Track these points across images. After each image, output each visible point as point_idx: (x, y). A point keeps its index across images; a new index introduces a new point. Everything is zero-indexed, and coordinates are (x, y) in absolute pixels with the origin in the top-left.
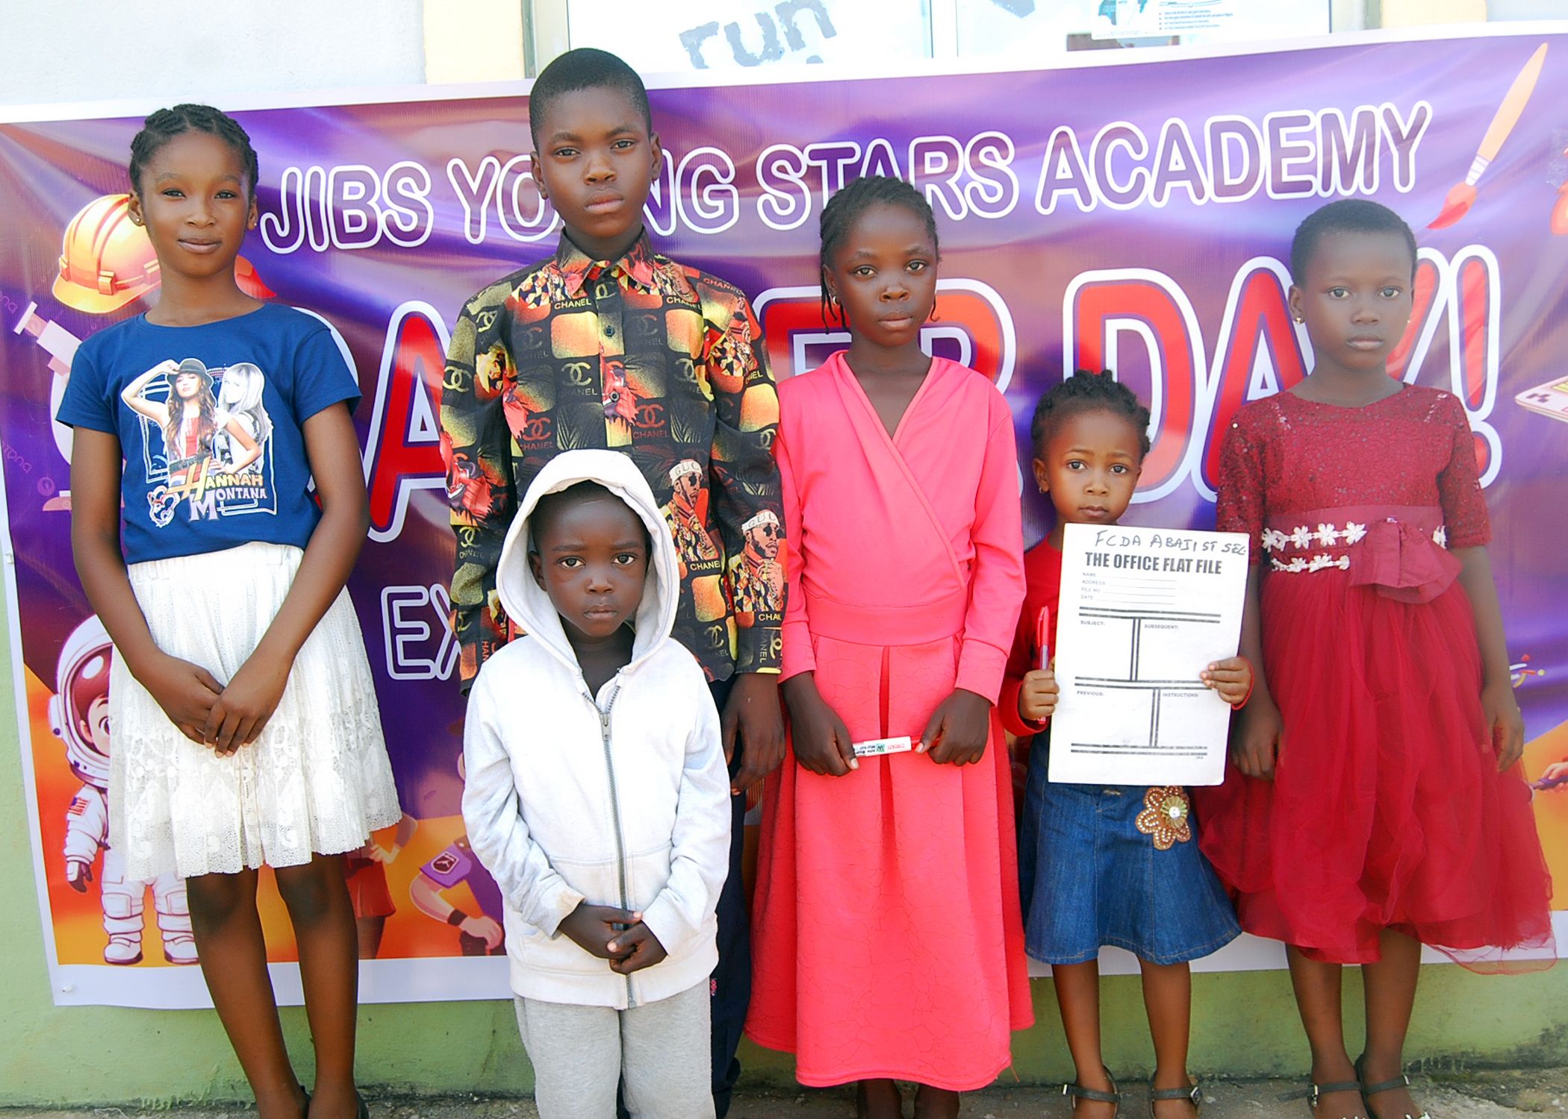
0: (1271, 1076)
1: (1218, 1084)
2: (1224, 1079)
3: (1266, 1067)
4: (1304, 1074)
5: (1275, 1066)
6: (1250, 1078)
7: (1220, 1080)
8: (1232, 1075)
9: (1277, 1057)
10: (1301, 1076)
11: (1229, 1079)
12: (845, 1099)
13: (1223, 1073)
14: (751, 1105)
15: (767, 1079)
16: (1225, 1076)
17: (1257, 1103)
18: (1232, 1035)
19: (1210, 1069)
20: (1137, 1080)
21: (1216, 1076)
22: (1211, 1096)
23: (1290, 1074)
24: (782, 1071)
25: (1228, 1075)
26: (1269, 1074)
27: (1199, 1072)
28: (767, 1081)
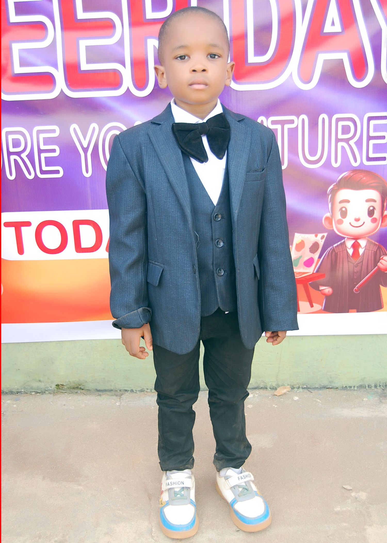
0: (327, 387)
1: (301, 390)
2: (304, 388)
3: (325, 383)
4: (344, 386)
5: (330, 382)
6: (318, 388)
7: (302, 388)
8: (309, 386)
9: (331, 378)
10: (343, 387)
11: (307, 388)
12: (117, 396)
13: (304, 385)
14: (70, 398)
15: (80, 385)
16: (305, 386)
17: (319, 400)
18: (309, 367)
19: (297, 383)
20: (261, 388)
21: (301, 387)
22: (297, 396)
23: (337, 387)
24: (86, 382)
25: (307, 386)
26: (327, 386)
27: (292, 384)
28: (80, 387)
